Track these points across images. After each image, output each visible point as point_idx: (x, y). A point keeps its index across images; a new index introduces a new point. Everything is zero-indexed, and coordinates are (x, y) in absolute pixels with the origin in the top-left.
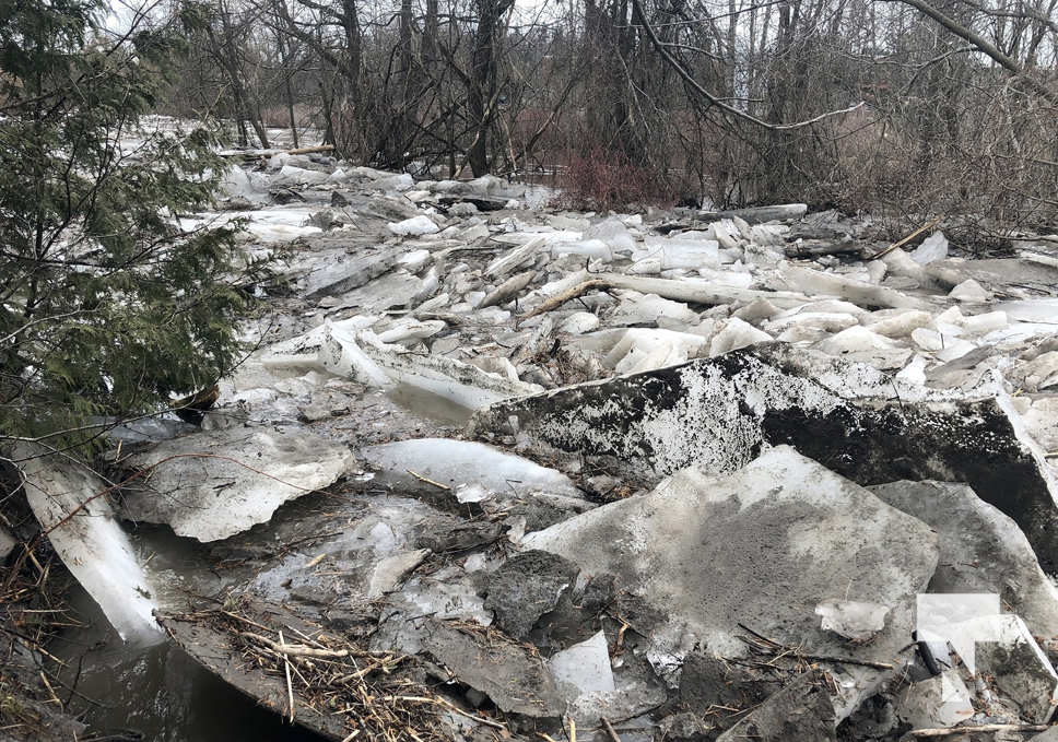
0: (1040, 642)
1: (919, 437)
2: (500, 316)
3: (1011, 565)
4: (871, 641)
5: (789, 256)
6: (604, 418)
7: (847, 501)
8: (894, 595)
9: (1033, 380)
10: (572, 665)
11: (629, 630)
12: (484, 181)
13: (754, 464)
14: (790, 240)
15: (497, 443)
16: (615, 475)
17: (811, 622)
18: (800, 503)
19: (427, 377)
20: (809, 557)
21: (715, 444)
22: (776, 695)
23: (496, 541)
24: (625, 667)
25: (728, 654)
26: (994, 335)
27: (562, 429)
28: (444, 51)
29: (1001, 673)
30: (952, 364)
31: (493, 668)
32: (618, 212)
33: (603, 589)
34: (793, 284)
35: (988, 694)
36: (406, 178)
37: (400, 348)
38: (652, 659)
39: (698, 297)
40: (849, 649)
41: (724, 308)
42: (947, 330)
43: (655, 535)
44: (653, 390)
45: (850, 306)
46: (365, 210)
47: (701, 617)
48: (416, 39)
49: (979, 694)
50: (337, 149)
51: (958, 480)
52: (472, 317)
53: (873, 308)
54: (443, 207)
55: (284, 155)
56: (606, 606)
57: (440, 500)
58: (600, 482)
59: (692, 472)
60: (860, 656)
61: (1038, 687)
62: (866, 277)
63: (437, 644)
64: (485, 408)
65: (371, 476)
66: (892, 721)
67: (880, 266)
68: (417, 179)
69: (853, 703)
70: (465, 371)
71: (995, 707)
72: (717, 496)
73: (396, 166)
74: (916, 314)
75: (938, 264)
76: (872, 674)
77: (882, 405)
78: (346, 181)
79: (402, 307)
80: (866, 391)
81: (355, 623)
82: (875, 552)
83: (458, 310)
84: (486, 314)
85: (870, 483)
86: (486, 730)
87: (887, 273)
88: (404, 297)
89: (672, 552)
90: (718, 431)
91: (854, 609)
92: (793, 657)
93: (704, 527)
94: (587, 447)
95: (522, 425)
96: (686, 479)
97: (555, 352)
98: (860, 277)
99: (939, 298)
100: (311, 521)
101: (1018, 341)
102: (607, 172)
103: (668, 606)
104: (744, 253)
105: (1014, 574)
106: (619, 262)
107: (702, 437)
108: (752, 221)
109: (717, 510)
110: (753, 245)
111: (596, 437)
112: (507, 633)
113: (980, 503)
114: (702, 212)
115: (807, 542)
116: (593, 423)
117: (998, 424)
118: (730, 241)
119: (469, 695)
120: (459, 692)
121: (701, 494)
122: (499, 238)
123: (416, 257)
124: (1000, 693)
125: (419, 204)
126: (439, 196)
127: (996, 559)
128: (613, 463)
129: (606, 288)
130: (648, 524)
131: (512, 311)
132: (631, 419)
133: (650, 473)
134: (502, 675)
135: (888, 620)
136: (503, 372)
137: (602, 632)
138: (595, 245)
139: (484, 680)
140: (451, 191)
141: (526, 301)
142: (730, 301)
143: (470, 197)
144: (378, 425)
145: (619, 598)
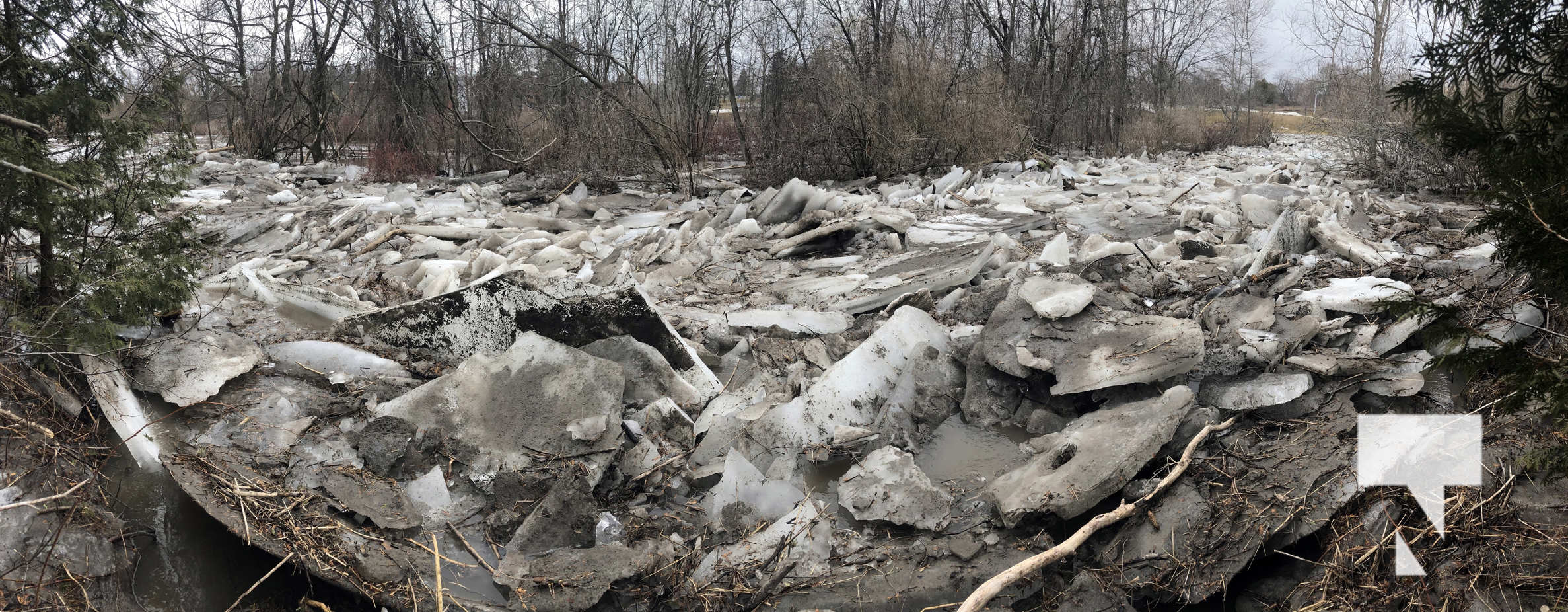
0: (680, 406)
1: (601, 314)
2: (340, 254)
3: (658, 372)
4: (602, 437)
5: (505, 204)
6: (419, 325)
7: (571, 359)
8: (607, 407)
9: (643, 261)
10: (421, 490)
11: (455, 462)
12: (321, 164)
13: (513, 347)
14: (504, 194)
15: (350, 342)
16: (429, 360)
17: (566, 436)
18: (545, 365)
19: (301, 299)
20: (556, 397)
21: (489, 334)
22: (555, 487)
23: (359, 410)
24: (455, 486)
25: (520, 467)
26: (620, 239)
27: (392, 333)
28: (296, 85)
29: (667, 430)
30: (604, 261)
31: (369, 497)
32: (404, 182)
33: (434, 437)
34: (510, 222)
35: (664, 443)
36: (276, 165)
37: (284, 281)
38: (473, 479)
39: (458, 236)
40: (589, 447)
41: (474, 241)
42: (597, 240)
43: (462, 399)
44: (448, 306)
45: (544, 232)
46: (254, 187)
47: (499, 446)
48: (279, 76)
49: (660, 445)
50: (236, 150)
51: (625, 334)
52: (323, 256)
53: (557, 232)
54: (298, 183)
55: (206, 154)
56: (438, 448)
57: (318, 382)
58: (420, 366)
59: (478, 355)
60: (596, 449)
61: (686, 430)
62: (549, 213)
63: (331, 484)
64: (341, 320)
65: (272, 365)
66: (621, 478)
67: (555, 205)
68: (281, 166)
69: (599, 476)
70: (326, 295)
71: (669, 448)
72: (496, 368)
73: (269, 156)
74: (580, 233)
75: (585, 201)
76: (605, 456)
77: (580, 300)
78: (241, 168)
79: (280, 251)
80: (569, 294)
81: (274, 466)
82: (591, 385)
83: (315, 252)
84: (332, 253)
85: (581, 345)
86: (372, 545)
87: (560, 209)
88: (282, 244)
89: (475, 408)
90: (490, 327)
91: (588, 422)
92: (558, 459)
93: (492, 390)
94: (409, 344)
95: (366, 331)
96: (476, 360)
97: (379, 280)
98: (546, 213)
99: (589, 220)
100: (240, 393)
101: (631, 241)
102: (395, 158)
103: (478, 443)
104: (477, 205)
105: (661, 375)
106: (407, 215)
107: (480, 332)
108: (480, 183)
109: (497, 377)
110: (484, 199)
111: (414, 337)
112: (374, 472)
113: (639, 343)
114: (451, 179)
115: (553, 388)
116: (413, 329)
117: (638, 300)
118: (470, 198)
119: (356, 517)
120: (350, 516)
121: (486, 369)
122: (335, 203)
123: (287, 218)
124: (669, 440)
125: (283, 182)
126: (295, 176)
127: (652, 370)
128: (426, 352)
129: (403, 234)
130: (458, 391)
131: (348, 251)
132: (436, 324)
133: (451, 356)
134: (376, 502)
135: (608, 423)
136: (349, 295)
137: (438, 466)
138: (392, 205)
139: (365, 507)
140: (302, 172)
141: (356, 244)
142: (477, 237)
143: (314, 176)
144: (274, 330)
145: (445, 443)
